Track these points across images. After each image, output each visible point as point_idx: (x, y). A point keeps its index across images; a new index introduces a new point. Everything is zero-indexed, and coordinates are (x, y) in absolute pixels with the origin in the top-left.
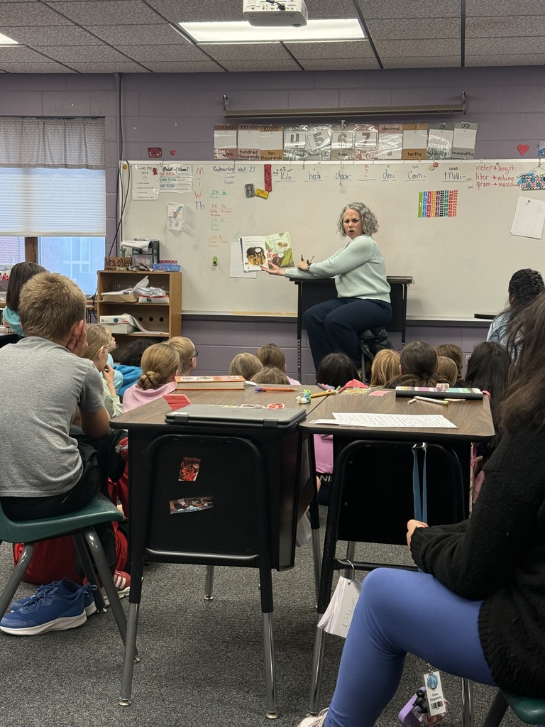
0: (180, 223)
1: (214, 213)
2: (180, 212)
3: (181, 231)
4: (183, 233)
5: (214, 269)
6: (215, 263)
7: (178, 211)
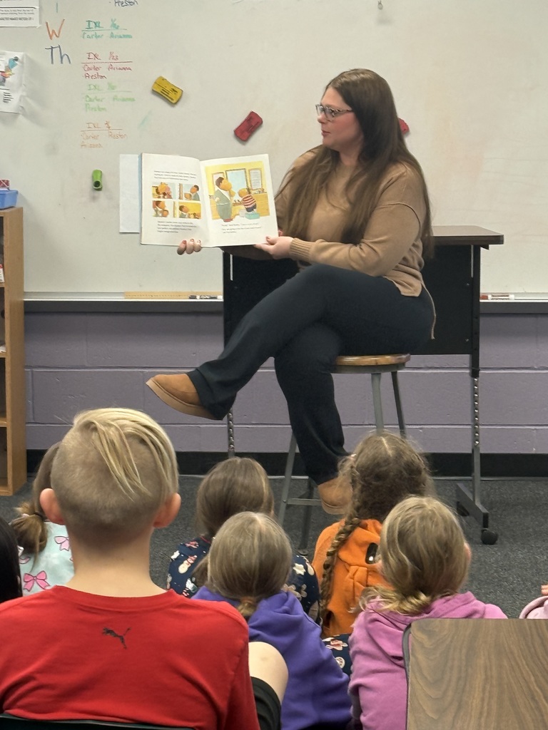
0: (15, 98)
1: (92, 73)
2: (14, 70)
3: (16, 114)
4: (21, 117)
5: (94, 199)
6: (97, 184)
7: (9, 68)
